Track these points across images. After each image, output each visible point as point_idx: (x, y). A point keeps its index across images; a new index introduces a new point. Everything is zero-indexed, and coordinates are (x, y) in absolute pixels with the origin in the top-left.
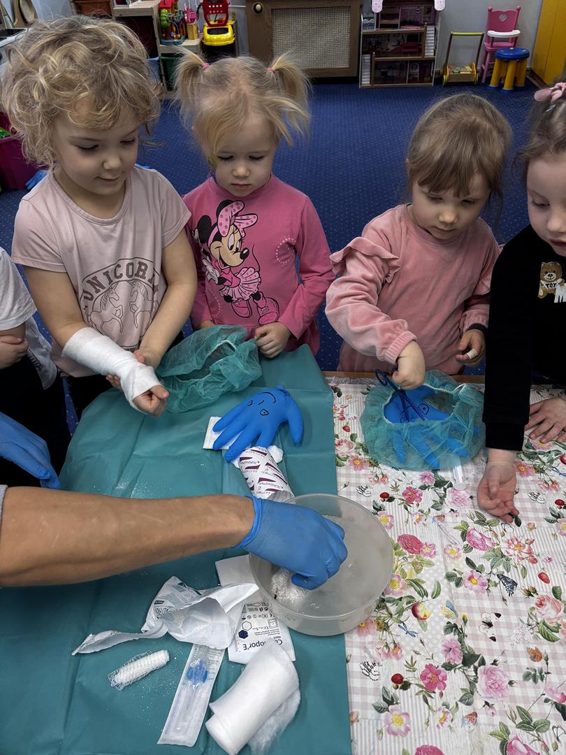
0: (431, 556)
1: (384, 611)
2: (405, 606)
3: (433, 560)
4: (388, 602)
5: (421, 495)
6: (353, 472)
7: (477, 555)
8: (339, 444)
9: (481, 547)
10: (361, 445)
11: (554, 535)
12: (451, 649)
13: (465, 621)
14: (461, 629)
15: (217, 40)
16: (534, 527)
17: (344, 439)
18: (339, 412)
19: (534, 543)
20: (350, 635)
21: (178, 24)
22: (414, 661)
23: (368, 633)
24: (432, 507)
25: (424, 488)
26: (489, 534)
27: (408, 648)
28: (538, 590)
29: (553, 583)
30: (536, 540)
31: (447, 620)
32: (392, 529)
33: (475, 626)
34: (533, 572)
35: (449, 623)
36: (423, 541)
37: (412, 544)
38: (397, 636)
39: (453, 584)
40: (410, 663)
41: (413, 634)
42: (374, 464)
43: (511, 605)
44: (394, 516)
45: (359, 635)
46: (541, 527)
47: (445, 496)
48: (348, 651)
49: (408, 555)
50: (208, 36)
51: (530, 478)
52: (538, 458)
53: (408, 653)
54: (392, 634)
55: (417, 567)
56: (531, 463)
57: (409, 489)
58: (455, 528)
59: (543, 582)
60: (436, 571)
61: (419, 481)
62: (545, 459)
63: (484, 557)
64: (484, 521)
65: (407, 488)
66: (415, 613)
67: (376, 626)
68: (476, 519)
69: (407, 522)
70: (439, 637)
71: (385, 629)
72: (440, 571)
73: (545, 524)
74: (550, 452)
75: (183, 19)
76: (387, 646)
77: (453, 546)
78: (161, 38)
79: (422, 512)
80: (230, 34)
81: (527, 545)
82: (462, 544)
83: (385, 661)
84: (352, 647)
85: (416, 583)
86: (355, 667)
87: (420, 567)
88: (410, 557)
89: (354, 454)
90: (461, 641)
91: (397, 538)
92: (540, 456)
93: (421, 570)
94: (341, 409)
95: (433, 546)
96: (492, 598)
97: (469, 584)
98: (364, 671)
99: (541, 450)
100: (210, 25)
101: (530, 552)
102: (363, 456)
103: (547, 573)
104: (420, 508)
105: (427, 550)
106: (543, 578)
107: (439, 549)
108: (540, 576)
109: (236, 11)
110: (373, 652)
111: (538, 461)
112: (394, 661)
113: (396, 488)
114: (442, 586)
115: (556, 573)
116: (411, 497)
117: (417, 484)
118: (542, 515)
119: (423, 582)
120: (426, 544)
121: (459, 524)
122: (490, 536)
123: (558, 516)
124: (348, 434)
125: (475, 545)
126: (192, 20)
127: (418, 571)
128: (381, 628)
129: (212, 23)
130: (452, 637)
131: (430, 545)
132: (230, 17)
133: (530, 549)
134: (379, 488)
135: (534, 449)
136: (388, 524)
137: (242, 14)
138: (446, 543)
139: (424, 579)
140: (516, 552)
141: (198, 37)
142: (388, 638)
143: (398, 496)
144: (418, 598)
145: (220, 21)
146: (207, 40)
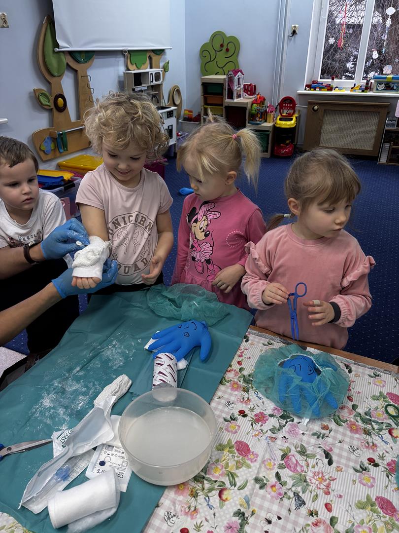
0: (251, 462)
1: (200, 485)
2: (216, 487)
3: (252, 465)
4: (207, 480)
5: (267, 420)
6: (229, 391)
7: (286, 474)
8: (229, 371)
9: (292, 469)
10: (244, 376)
11: (354, 482)
12: (231, 527)
13: (253, 513)
14: (247, 518)
15: (284, 125)
16: (341, 470)
17: (234, 368)
18: (241, 351)
19: (335, 481)
20: (169, 491)
21: (262, 113)
22: (202, 525)
23: (182, 494)
24: (270, 430)
25: (271, 416)
26: (303, 463)
27: (203, 515)
28: (319, 513)
29: (334, 513)
30: (338, 480)
31: (239, 507)
32: (235, 435)
33: (258, 519)
34: (323, 499)
35: (239, 510)
36: (252, 449)
37: (243, 449)
38: (200, 504)
39: (258, 486)
40: (198, 525)
41: (211, 507)
42: (246, 390)
43: (292, 516)
44: (241, 427)
45: (175, 493)
46: (346, 472)
47: (284, 426)
48: (162, 500)
49: (237, 454)
50: (279, 122)
51: (357, 436)
52: (371, 424)
53: (201, 517)
54: (197, 502)
55: (239, 465)
56: (363, 425)
57: (261, 413)
58: (280, 449)
59: (326, 510)
60: (250, 472)
61: (270, 410)
62: (376, 427)
63: (290, 477)
64: (304, 453)
65: (260, 412)
66: (220, 495)
67: (189, 492)
68: (299, 449)
69: (248, 433)
70: (228, 516)
71: (194, 497)
72: (252, 473)
73: (352, 471)
74: (382, 423)
75: (266, 111)
76: (189, 508)
77: (272, 461)
78: (249, 120)
79: (262, 431)
80: (293, 122)
81: (328, 481)
82: (279, 461)
83: (183, 517)
84: (166, 498)
85: (232, 475)
86: (161, 512)
87: (240, 466)
88: (238, 457)
89: (236, 380)
90: (242, 525)
91: (235, 441)
92: (373, 423)
93: (240, 468)
94: (243, 350)
95: (257, 455)
96: (281, 506)
97: (269, 489)
98: (166, 517)
99: (376, 419)
100: (282, 115)
101: (328, 486)
102: (241, 383)
103: (333, 505)
104: (262, 428)
105: (251, 457)
106: (328, 507)
107: (259, 459)
108: (326, 505)
109: (301, 109)
110: (178, 507)
111: (370, 426)
112: (189, 519)
113: (252, 410)
114: (248, 484)
115: (340, 507)
116: (260, 418)
117: (269, 411)
118: (352, 464)
119: (237, 476)
120: (253, 452)
121: (284, 448)
122: (303, 465)
123: (365, 470)
124: (239, 367)
125: (289, 467)
126: (272, 112)
127: (238, 468)
128: (192, 495)
129: (284, 114)
130: (237, 520)
131: (255, 454)
132: (297, 112)
133: (329, 484)
134: (241, 406)
135: (371, 417)
136: (234, 431)
137: (305, 111)
138: (267, 456)
139: (239, 475)
140: (317, 483)
141: (273, 121)
142: (193, 503)
143: (251, 415)
144: (228, 485)
145: (289, 114)
146: (277, 124)
